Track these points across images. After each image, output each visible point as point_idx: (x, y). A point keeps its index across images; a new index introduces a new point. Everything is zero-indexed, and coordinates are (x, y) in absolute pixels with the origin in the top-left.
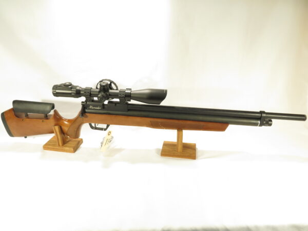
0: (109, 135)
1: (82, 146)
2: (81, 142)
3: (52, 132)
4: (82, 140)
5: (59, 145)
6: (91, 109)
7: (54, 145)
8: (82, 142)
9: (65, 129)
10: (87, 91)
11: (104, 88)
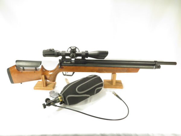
5: (44, 86)
6: (65, 63)
7: (41, 87)
10: (63, 53)
11: (73, 51)
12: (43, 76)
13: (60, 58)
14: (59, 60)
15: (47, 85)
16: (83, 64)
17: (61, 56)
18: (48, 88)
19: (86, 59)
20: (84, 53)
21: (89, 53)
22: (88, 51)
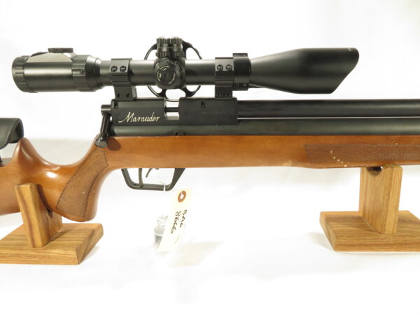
0: (180, 200)
1: (101, 244)
2: (97, 234)
3: (15, 209)
4: (100, 227)
5: (34, 246)
6: (131, 124)
7: (20, 247)
8: (102, 234)
9: (54, 195)
10: (119, 65)
11: (172, 50)
12: (27, 190)
13: (107, 94)
14: (103, 106)
15: (51, 235)
16: (221, 124)
17: (109, 84)
18: (56, 252)
19: (239, 95)
20: (224, 63)
21: (252, 62)
22: (246, 54)
